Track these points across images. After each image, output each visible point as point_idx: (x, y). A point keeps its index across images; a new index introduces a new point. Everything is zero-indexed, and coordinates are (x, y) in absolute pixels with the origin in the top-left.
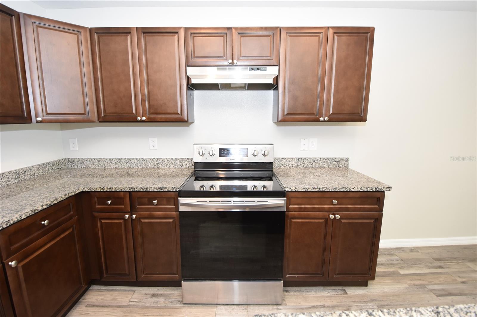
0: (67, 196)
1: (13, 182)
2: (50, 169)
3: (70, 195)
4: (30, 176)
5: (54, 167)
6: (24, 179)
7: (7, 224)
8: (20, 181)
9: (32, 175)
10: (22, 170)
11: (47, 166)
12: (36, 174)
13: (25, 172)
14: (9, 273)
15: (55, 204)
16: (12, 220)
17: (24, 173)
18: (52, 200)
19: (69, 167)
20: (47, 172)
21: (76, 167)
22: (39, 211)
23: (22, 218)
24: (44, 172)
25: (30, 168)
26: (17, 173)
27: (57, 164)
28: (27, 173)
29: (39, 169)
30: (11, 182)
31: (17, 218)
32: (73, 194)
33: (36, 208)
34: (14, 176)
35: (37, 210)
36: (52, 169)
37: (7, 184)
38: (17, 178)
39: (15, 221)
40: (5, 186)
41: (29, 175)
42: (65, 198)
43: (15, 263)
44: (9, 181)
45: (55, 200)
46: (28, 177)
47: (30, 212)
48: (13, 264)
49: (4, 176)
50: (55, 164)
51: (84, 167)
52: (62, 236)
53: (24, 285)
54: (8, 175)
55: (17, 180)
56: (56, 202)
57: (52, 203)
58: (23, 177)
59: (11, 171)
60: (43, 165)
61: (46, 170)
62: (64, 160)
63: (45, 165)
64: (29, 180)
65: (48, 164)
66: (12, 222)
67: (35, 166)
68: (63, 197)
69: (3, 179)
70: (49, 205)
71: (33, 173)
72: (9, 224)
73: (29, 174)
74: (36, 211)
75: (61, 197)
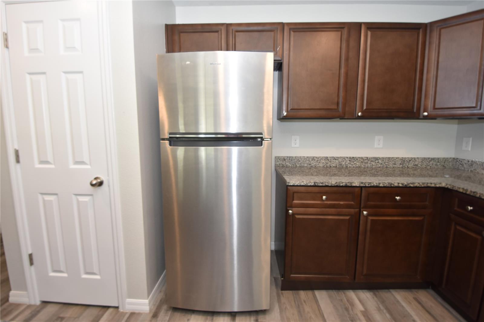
0: (425, 185)
1: (398, 166)
2: (434, 164)
3: (429, 185)
4: (414, 165)
5: (438, 164)
6: (407, 166)
7: (369, 185)
8: (404, 167)
9: (415, 165)
10: (408, 159)
11: (432, 161)
12: (419, 165)
13: (410, 161)
14: (362, 218)
15: (410, 187)
16: (373, 183)
17: (408, 161)
18: (409, 182)
19: (456, 167)
20: (430, 167)
21: (463, 169)
22: (394, 186)
23: (380, 186)
24: (427, 165)
25: (415, 158)
26: (403, 160)
27: (443, 162)
28: (411, 162)
29: (423, 161)
30: (396, 166)
31: (376, 183)
32: (433, 185)
33: (393, 183)
34: (400, 162)
35: (394, 185)
36: (436, 165)
37: (393, 166)
38: (402, 163)
39: (374, 185)
40: (391, 167)
41: (412, 165)
42: (423, 186)
43: (367, 214)
44: (395, 164)
45: (411, 183)
46: (411, 166)
47: (387, 184)
48: (365, 213)
49: (392, 160)
50: (440, 161)
51: (471, 171)
52: (411, 218)
53: (368, 234)
54: (395, 160)
55: (401, 165)
56: (412, 185)
57: (408, 185)
58: (407, 164)
59: (399, 158)
60: (427, 159)
61: (429, 164)
62: (452, 159)
63: (430, 159)
64: (412, 168)
65: (433, 159)
66: (372, 185)
67: (420, 158)
68: (421, 184)
69: (391, 162)
70: (404, 185)
71: (416, 163)
72: (370, 185)
73: (413, 163)
74: (392, 186)
75: (419, 183)
